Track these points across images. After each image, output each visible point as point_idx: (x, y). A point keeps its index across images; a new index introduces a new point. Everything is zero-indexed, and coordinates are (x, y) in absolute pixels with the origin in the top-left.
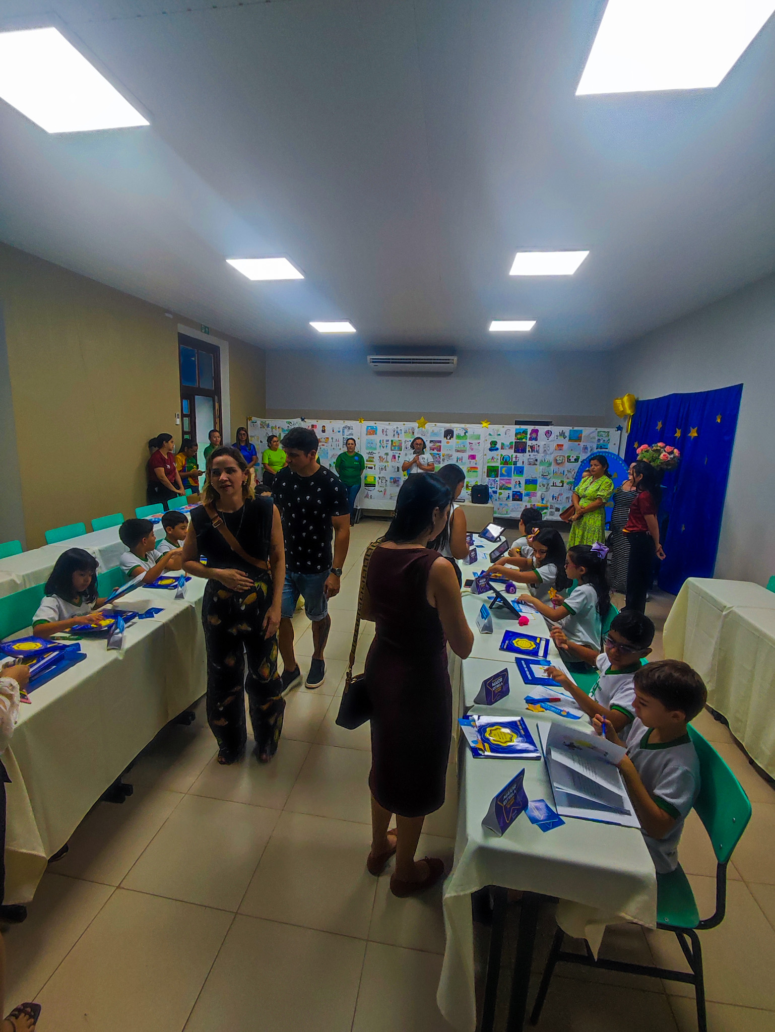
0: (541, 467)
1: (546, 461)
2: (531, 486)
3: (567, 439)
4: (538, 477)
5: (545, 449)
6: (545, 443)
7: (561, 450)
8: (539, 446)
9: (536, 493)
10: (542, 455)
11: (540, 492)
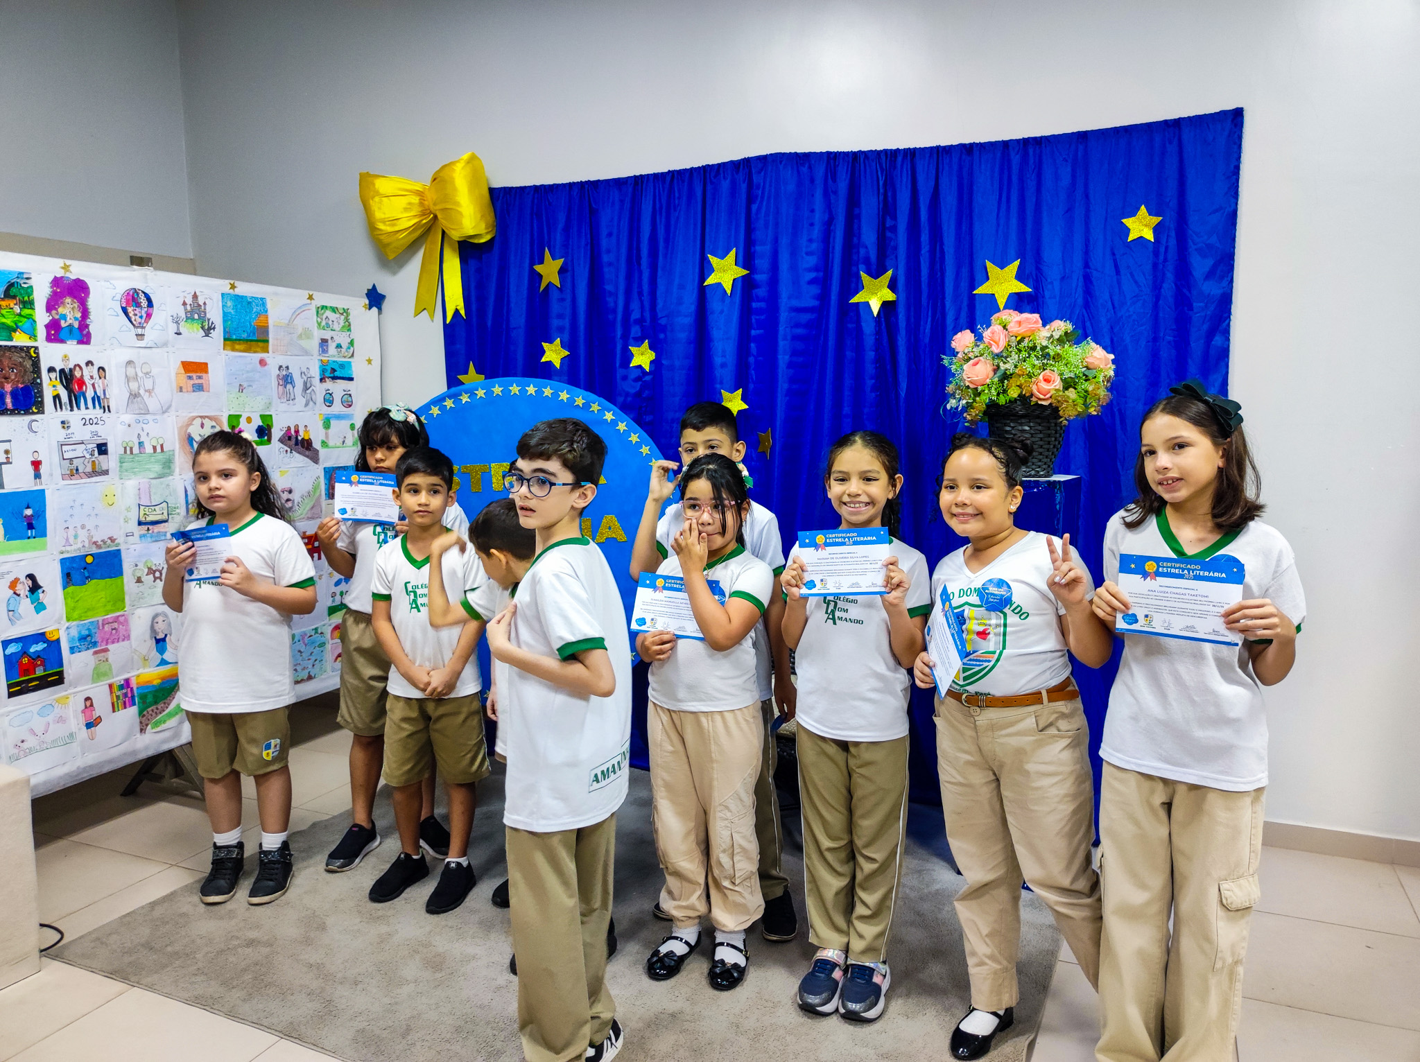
0: (131, 484)
1: (149, 449)
2: (96, 591)
3: (218, 334)
4: (120, 539)
5: (134, 386)
6: (127, 354)
7: (199, 388)
8: (101, 369)
9: (126, 621)
10: (127, 418)
11: (139, 612)
